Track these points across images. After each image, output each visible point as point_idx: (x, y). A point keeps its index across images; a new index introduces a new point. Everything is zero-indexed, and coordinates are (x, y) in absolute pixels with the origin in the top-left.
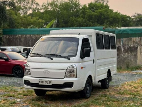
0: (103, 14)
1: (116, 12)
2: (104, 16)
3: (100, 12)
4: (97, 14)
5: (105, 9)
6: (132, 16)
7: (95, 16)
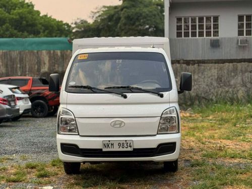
0: (25, 18)
1: (46, 16)
2: (27, 22)
3: (19, 14)
4: (15, 17)
5: (28, 10)
6: (72, 24)
7: (11, 20)
